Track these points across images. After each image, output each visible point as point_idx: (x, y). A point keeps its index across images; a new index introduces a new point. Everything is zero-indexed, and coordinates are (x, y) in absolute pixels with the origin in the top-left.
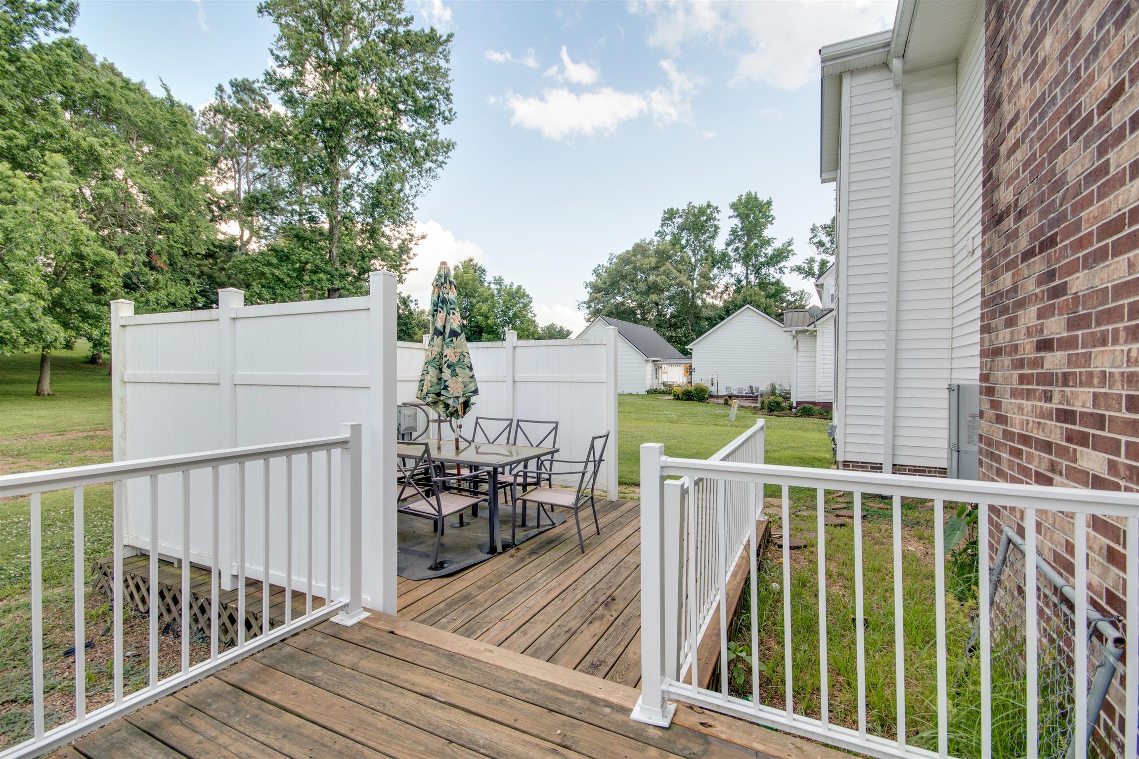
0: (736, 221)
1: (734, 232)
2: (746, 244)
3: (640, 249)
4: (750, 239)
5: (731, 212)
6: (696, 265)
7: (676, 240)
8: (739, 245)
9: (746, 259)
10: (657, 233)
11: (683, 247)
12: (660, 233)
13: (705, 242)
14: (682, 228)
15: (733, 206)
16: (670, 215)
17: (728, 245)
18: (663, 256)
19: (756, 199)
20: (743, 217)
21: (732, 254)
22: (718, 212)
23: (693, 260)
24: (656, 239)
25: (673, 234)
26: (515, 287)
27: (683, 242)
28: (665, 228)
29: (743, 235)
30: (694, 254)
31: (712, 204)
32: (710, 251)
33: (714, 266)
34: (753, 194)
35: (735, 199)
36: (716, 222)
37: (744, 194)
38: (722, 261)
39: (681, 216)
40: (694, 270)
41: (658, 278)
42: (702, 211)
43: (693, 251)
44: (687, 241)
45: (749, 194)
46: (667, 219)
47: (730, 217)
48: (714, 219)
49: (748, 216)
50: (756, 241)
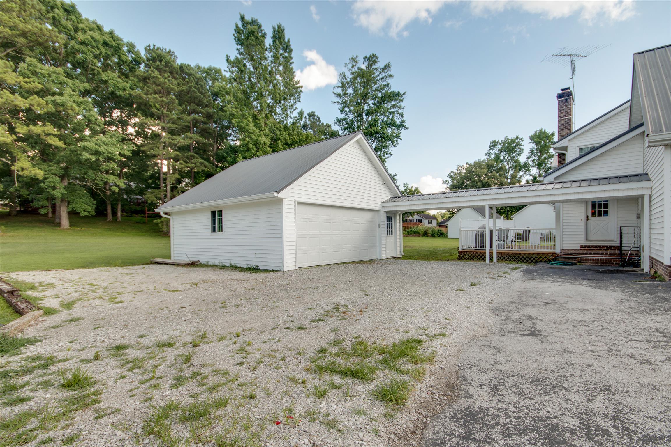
0: (533, 146)
1: (532, 151)
2: (539, 157)
3: (478, 164)
4: (542, 154)
5: (530, 141)
6: (509, 171)
7: (497, 158)
8: (535, 158)
9: (539, 165)
10: (486, 154)
11: (502, 161)
12: (489, 154)
13: (514, 157)
14: (500, 151)
15: (532, 138)
16: (494, 144)
17: (528, 158)
18: (490, 167)
19: (545, 133)
20: (537, 143)
21: (530, 163)
22: (522, 141)
23: (507, 167)
24: (487, 157)
25: (495, 154)
27: (502, 158)
28: (491, 151)
29: (537, 153)
30: (508, 164)
31: (520, 137)
32: (517, 161)
33: (520, 170)
34: (543, 130)
35: (533, 133)
36: (521, 147)
37: (538, 129)
38: (526, 167)
39: (500, 144)
40: (508, 173)
42: (513, 141)
43: (507, 162)
44: (504, 157)
45: (541, 130)
46: (492, 146)
47: (529, 143)
48: (521, 145)
49: (540, 142)
50: (545, 155)
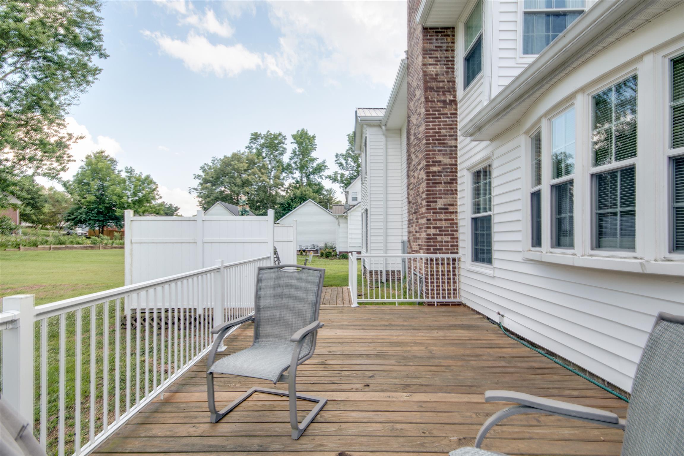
0: (296, 146)
1: (294, 152)
2: (301, 160)
3: (236, 157)
4: (303, 157)
5: (293, 141)
6: (272, 170)
7: (259, 154)
8: (296, 160)
9: (301, 169)
10: (247, 147)
11: (264, 158)
12: (249, 148)
13: (277, 156)
14: (263, 146)
15: (294, 137)
16: (255, 137)
17: (291, 159)
18: (251, 162)
19: (306, 134)
20: (300, 144)
21: (293, 165)
22: (285, 139)
23: (270, 167)
24: (247, 151)
25: (257, 149)
26: (143, 176)
27: (264, 155)
28: (252, 144)
29: (299, 155)
30: (270, 163)
31: (282, 133)
32: (279, 162)
33: (283, 171)
34: (305, 130)
35: (295, 133)
36: (284, 146)
37: (300, 130)
38: (287, 168)
39: (262, 138)
40: (271, 173)
41: (249, 177)
42: (275, 137)
43: (270, 161)
44: (266, 154)
45: (303, 130)
46: (253, 139)
47: (292, 143)
48: (284, 143)
49: (302, 143)
50: (306, 159)
